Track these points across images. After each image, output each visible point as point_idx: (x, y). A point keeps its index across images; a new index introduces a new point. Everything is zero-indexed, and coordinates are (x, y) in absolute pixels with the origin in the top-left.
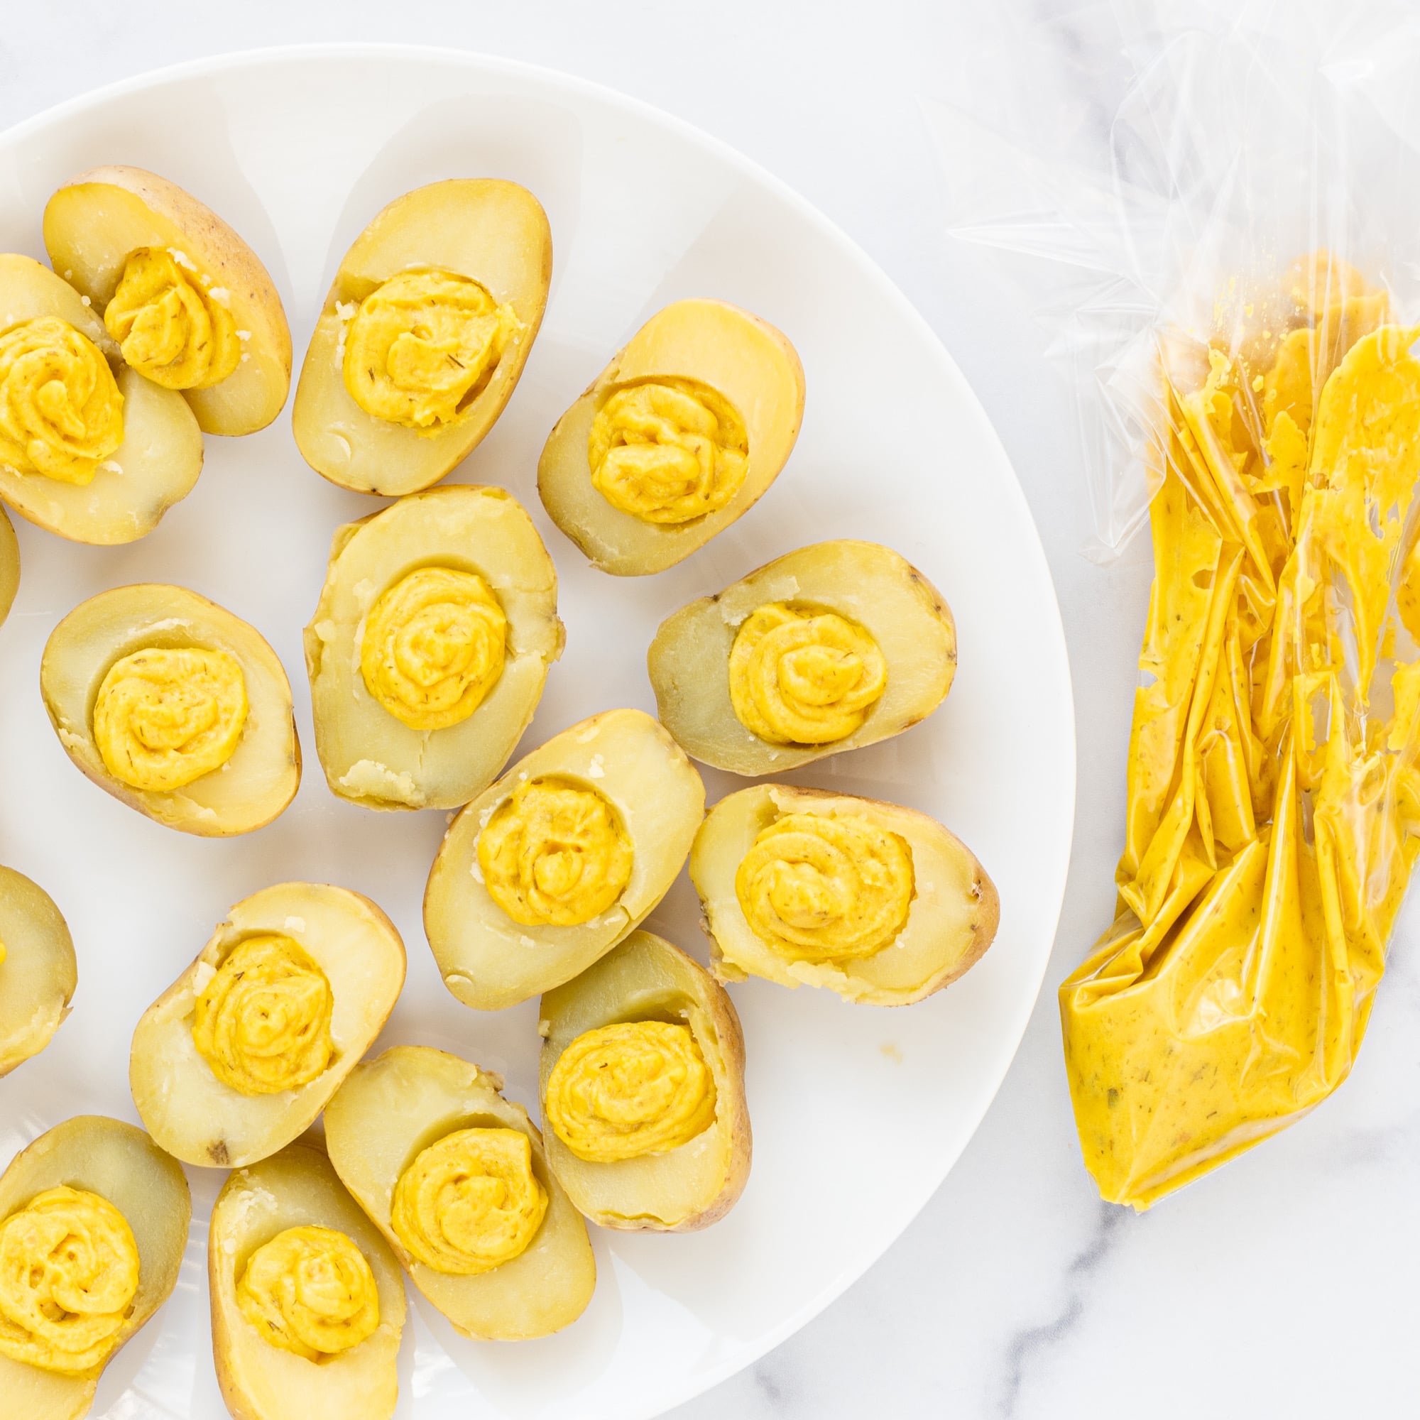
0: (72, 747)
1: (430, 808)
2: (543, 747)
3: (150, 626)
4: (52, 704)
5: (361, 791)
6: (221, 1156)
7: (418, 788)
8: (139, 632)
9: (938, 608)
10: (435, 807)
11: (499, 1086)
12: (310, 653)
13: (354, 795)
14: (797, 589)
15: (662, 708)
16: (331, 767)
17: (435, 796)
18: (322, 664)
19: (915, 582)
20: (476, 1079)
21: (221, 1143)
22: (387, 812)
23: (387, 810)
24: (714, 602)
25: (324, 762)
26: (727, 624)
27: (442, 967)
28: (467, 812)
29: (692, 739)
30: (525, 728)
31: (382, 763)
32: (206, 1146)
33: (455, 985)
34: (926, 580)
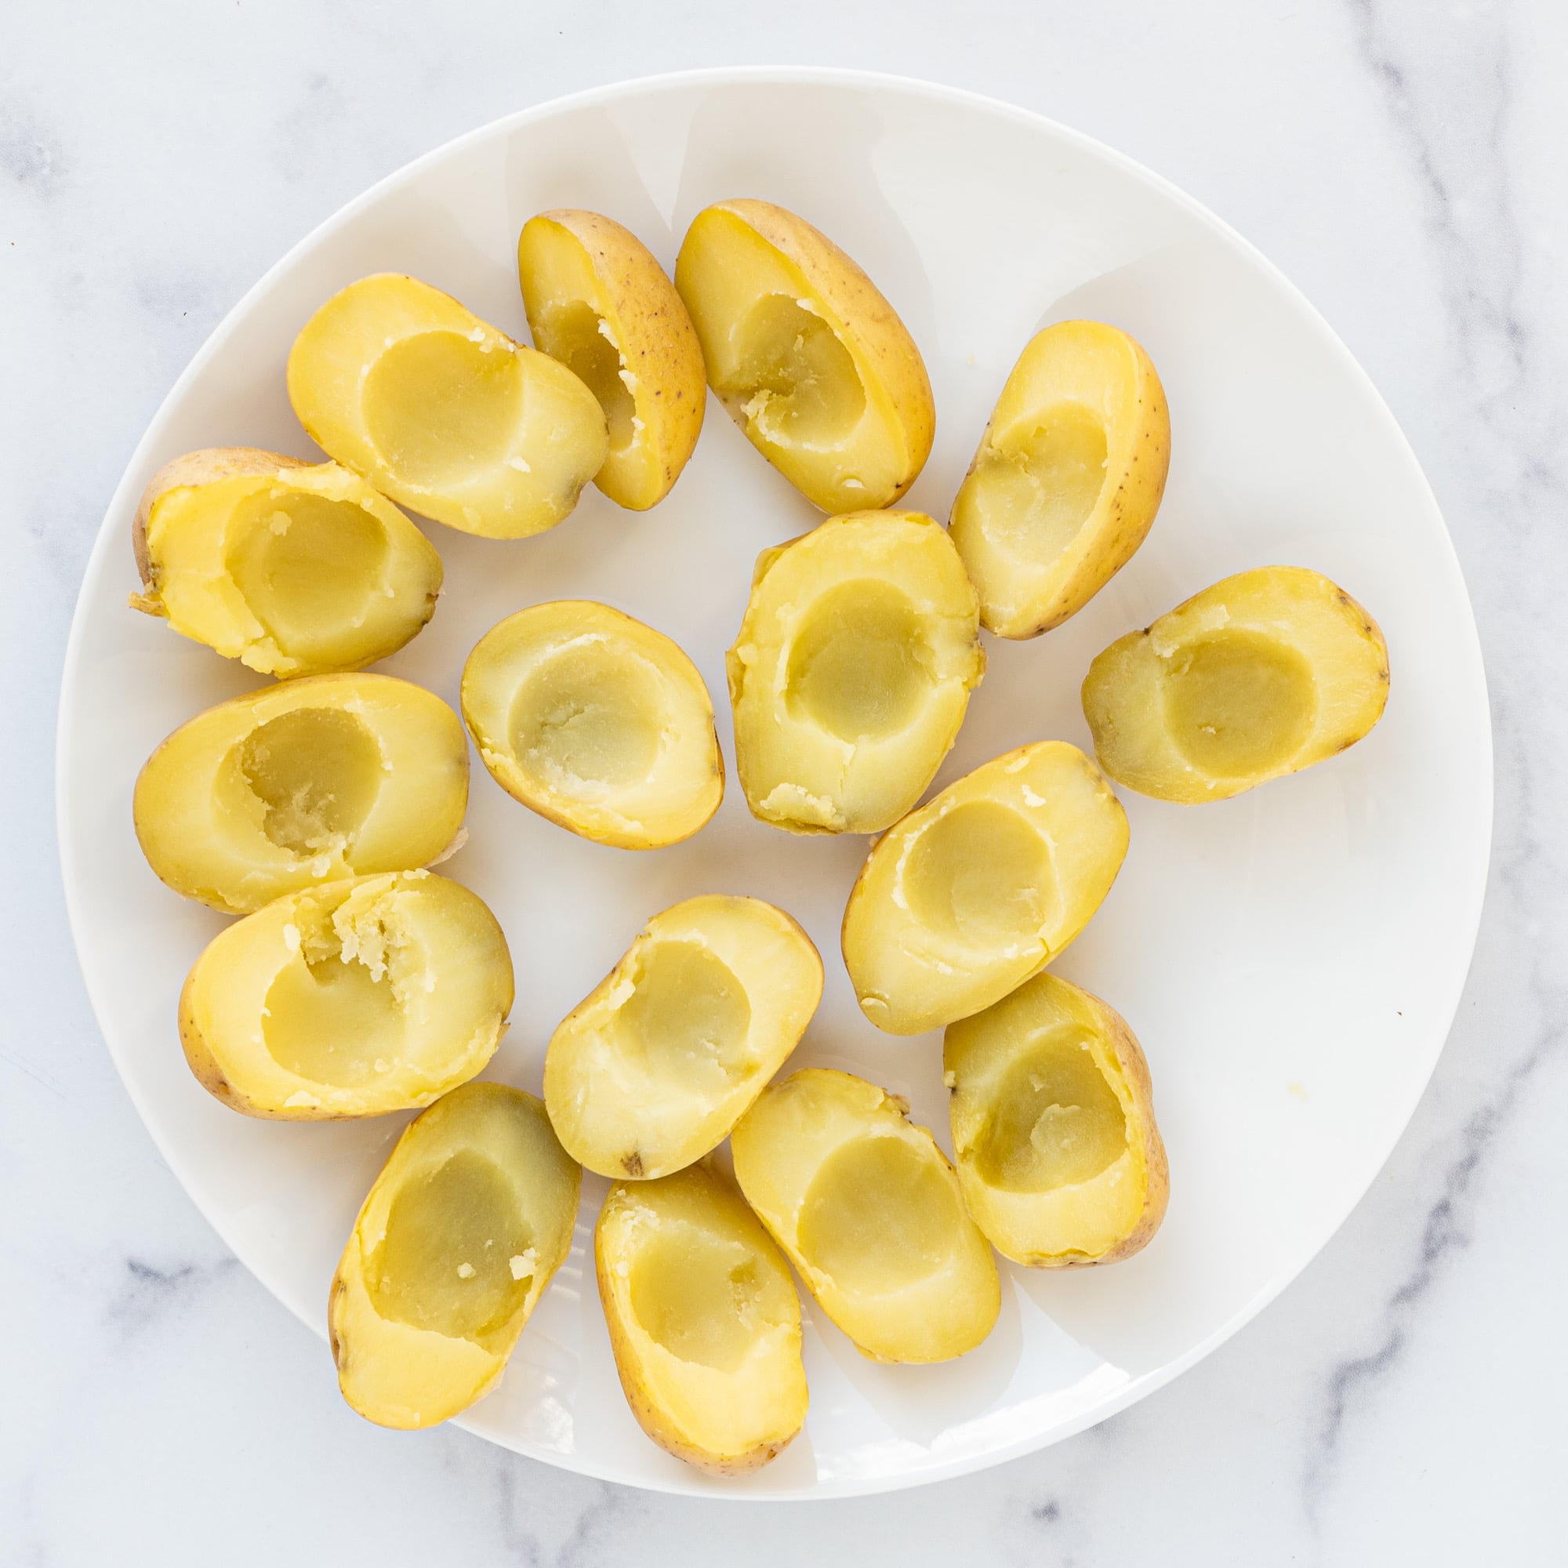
0: (495, 766)
1: (850, 832)
2: (971, 775)
3: (568, 643)
4: (474, 725)
5: (782, 814)
6: (635, 1168)
7: (839, 812)
8: (557, 649)
9: (1369, 629)
10: (856, 831)
11: (905, 1109)
12: (733, 676)
13: (775, 819)
14: (1227, 618)
15: (1098, 743)
16: (752, 790)
17: (856, 820)
18: (744, 688)
19: (1344, 604)
20: (883, 1103)
21: (636, 1154)
22: (807, 836)
23: (808, 833)
24: (1145, 636)
25: (745, 785)
26: (1159, 656)
27: (858, 989)
28: (892, 836)
29: (1130, 773)
30: (945, 754)
31: (802, 786)
32: (620, 1157)
33: (870, 1008)
34: (1355, 602)
